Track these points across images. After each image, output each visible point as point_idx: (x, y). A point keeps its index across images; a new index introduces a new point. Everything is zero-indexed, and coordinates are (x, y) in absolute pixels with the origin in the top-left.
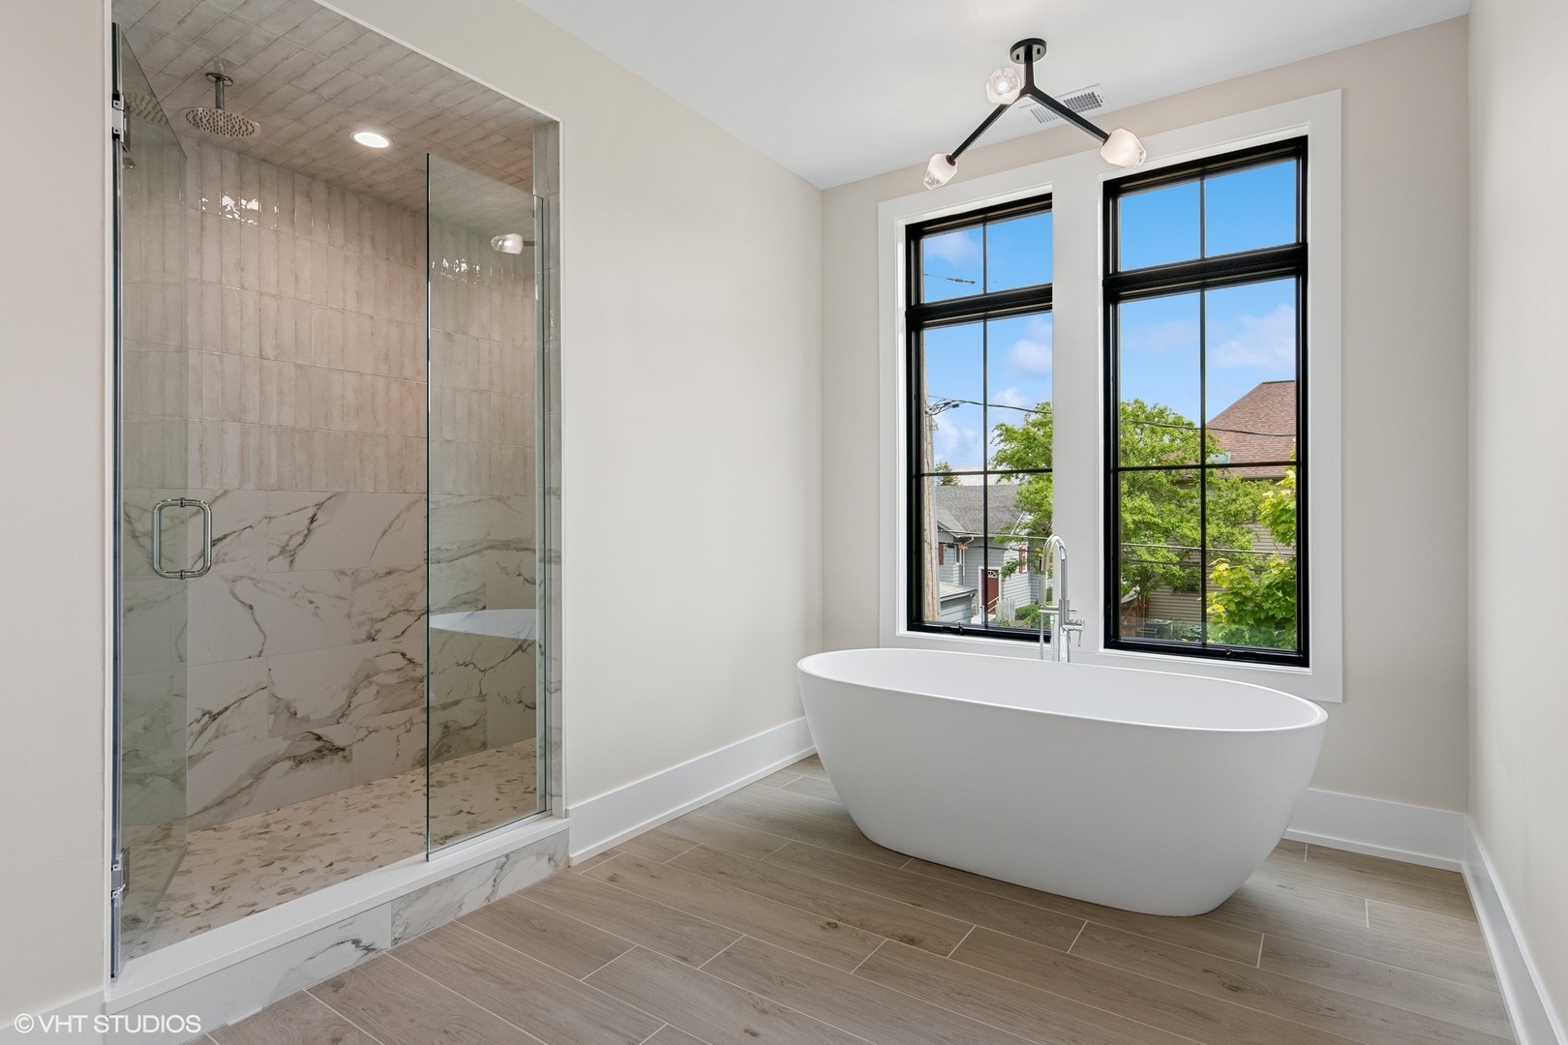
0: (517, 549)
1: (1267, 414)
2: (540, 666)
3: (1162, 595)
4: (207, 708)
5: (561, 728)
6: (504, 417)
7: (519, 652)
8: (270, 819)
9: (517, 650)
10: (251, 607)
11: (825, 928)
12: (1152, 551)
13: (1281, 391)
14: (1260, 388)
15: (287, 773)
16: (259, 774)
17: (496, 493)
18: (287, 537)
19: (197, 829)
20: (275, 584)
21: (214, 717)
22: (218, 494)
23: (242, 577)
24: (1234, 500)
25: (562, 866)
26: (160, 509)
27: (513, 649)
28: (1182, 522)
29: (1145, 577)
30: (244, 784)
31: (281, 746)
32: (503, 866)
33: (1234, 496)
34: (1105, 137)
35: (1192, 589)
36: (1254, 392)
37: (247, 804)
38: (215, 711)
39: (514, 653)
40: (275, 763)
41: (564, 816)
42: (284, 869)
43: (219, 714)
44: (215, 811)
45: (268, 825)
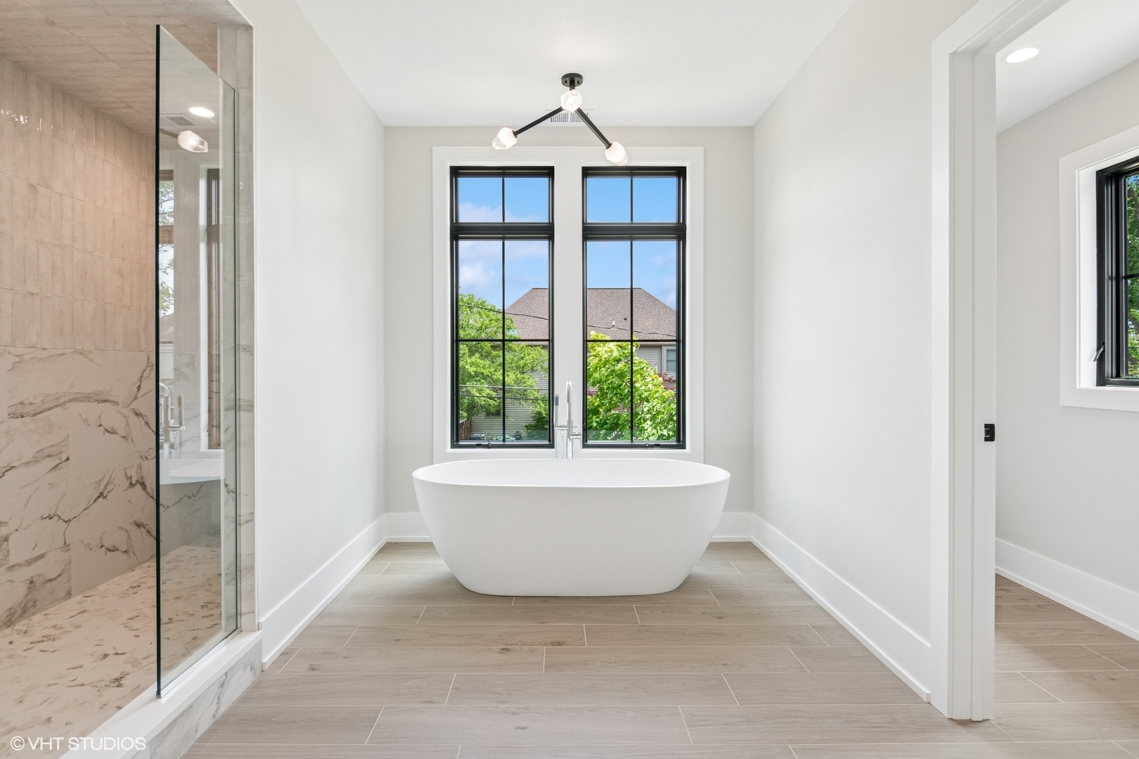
0: (98, 401)
1: (536, 307)
2: (226, 503)
3: (480, 418)
5: (253, 554)
6: (85, 274)
7: (101, 499)
9: (99, 497)
11: (503, 653)
12: (480, 391)
13: (542, 294)
14: (531, 291)
17: (79, 347)
24: (522, 358)
25: (258, 671)
27: (95, 497)
28: (496, 371)
29: (472, 407)
32: (223, 683)
33: (522, 355)
34: (609, 145)
35: (497, 414)
36: (528, 293)
39: (95, 501)
41: (256, 628)
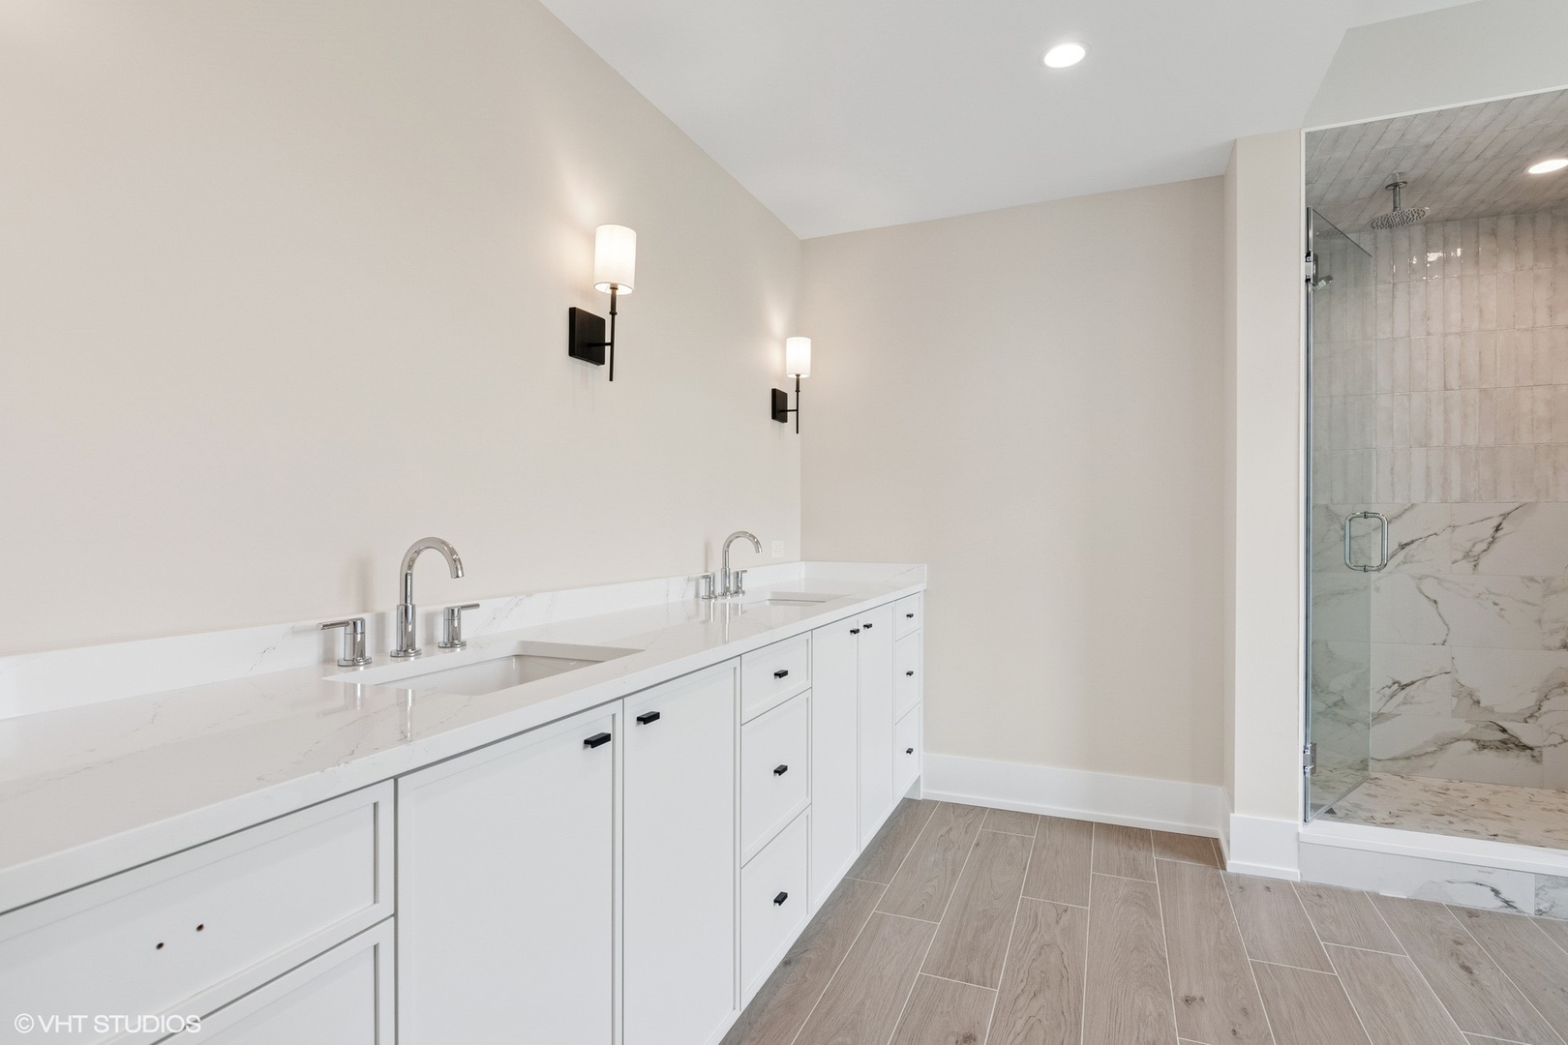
4: (1397, 679)
8: (1451, 786)
10: (1435, 602)
15: (1469, 752)
16: (1443, 745)
18: (1471, 544)
19: (1388, 772)
20: (1458, 584)
21: (1403, 687)
22: (1406, 507)
23: (1428, 576)
26: (1350, 520)
30: (1429, 750)
31: (1464, 727)
37: (1431, 767)
38: (1404, 682)
40: (1458, 740)
42: (1451, 822)
43: (1407, 685)
44: (1403, 763)
45: (1448, 789)
